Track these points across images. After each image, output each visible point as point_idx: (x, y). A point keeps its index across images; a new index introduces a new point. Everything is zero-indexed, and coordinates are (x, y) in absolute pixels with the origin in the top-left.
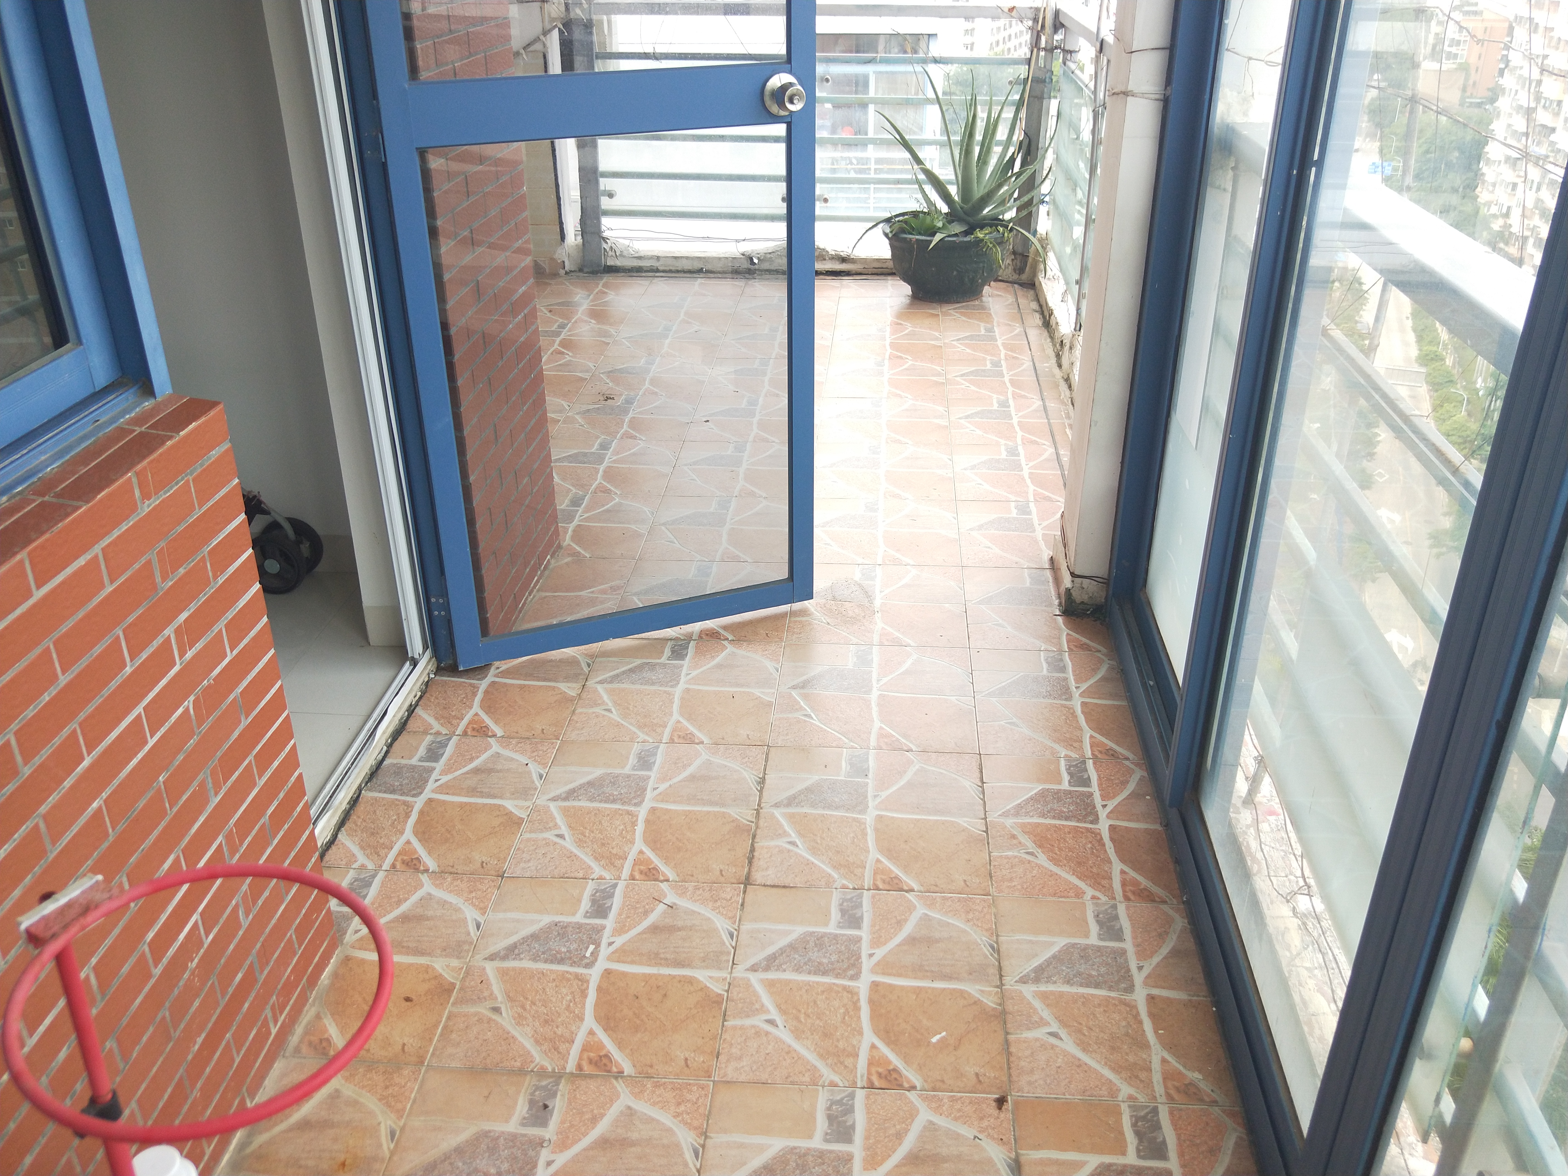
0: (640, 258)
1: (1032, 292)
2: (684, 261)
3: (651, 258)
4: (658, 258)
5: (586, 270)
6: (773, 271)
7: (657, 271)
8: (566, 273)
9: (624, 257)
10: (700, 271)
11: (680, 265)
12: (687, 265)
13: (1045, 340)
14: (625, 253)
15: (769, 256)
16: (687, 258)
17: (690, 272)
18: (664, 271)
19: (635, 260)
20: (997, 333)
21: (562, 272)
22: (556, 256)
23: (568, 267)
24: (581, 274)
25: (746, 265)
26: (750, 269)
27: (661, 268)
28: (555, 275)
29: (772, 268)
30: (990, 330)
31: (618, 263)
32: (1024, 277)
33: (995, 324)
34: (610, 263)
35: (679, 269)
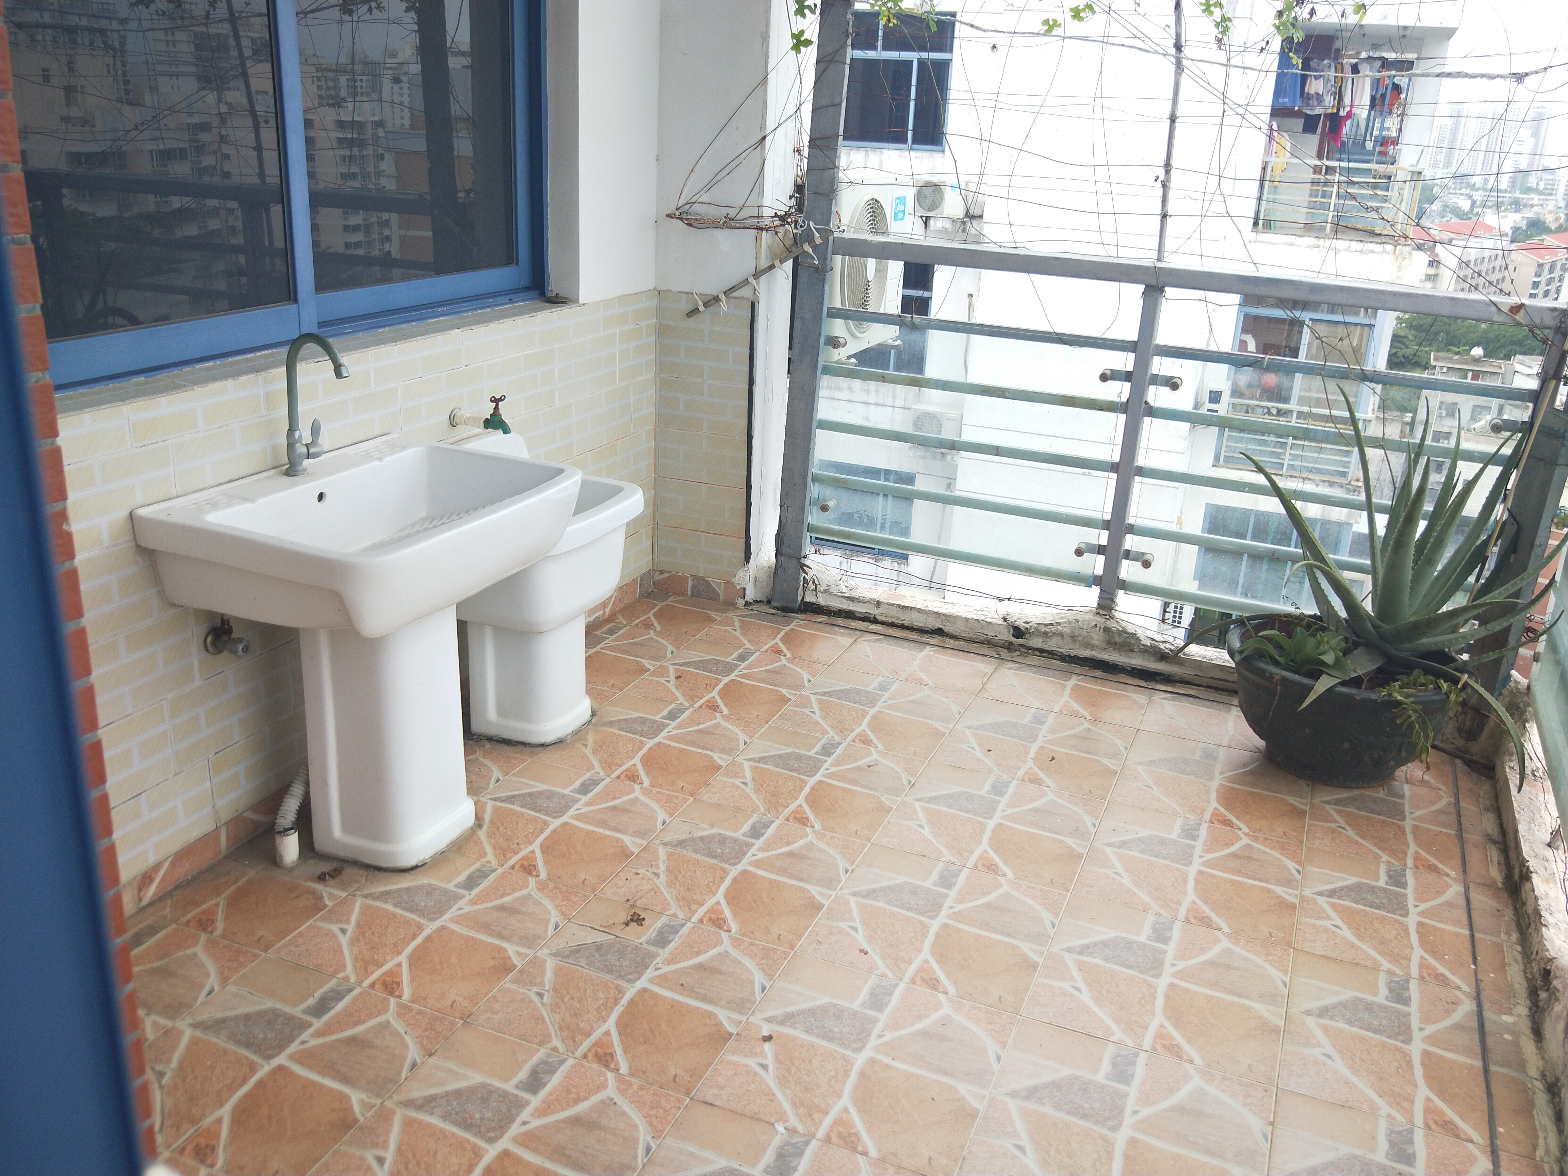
0: (852, 599)
1: (1487, 786)
2: (915, 615)
3: (869, 602)
4: (878, 604)
5: (774, 604)
6: (1047, 652)
7: (874, 621)
8: (747, 604)
9: (830, 594)
10: (939, 632)
11: (908, 619)
12: (918, 621)
13: (1508, 934)
14: (833, 590)
15: (1043, 629)
16: (919, 611)
17: (922, 631)
18: (883, 623)
19: (844, 601)
20: (1410, 891)
21: (741, 602)
22: (736, 580)
23: (750, 595)
24: (766, 609)
25: (1006, 636)
26: (1011, 643)
27: (880, 618)
28: (731, 605)
29: (1046, 648)
30: (1396, 879)
31: (822, 601)
32: (1475, 747)
33: (1410, 862)
34: (810, 598)
35: (906, 623)
